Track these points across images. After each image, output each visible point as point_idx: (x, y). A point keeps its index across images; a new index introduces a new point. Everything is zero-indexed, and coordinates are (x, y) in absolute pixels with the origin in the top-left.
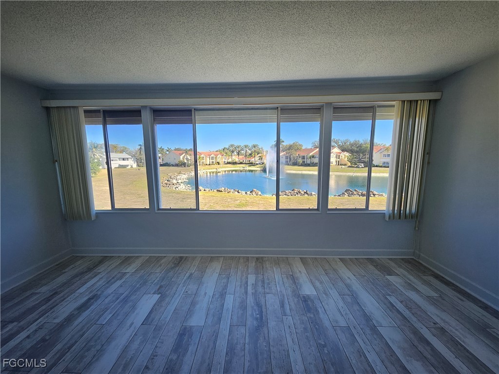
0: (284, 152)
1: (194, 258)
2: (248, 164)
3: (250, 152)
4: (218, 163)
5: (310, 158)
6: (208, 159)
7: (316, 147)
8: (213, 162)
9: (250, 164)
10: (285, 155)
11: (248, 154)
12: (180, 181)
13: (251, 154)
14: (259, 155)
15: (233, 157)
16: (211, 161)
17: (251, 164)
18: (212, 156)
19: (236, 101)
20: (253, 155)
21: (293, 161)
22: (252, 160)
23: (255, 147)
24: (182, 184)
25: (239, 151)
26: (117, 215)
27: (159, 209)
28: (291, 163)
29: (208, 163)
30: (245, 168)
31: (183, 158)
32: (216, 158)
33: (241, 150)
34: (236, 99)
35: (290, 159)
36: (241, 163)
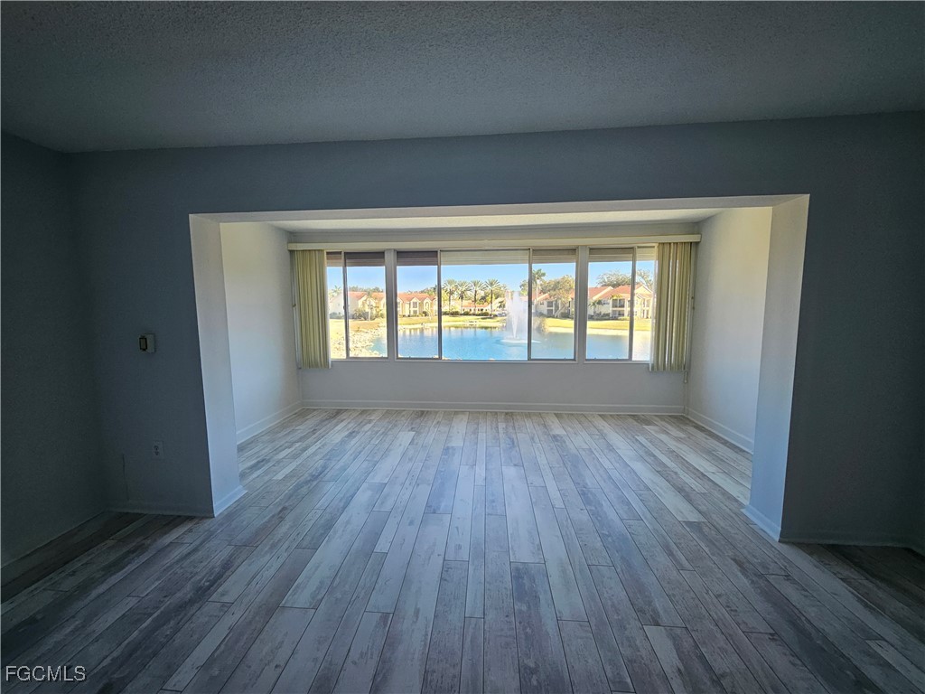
0: (544, 293)
1: (437, 412)
2: (479, 315)
3: (482, 294)
4: (426, 314)
5: (594, 304)
6: (407, 306)
7: (605, 285)
8: (415, 312)
9: (482, 315)
10: (546, 299)
11: (478, 297)
12: (359, 345)
13: (483, 298)
14: (500, 299)
15: (452, 303)
16: (412, 309)
17: (485, 315)
18: (414, 300)
19: (486, 243)
20: (489, 299)
21: (562, 311)
22: (487, 308)
23: (491, 284)
24: (364, 350)
25: (463, 292)
26: (353, 363)
27: (398, 358)
28: (559, 313)
29: (407, 314)
30: (474, 323)
31: (363, 304)
32: (421, 305)
33: (467, 290)
34: (486, 241)
35: (557, 307)
36: (466, 314)
